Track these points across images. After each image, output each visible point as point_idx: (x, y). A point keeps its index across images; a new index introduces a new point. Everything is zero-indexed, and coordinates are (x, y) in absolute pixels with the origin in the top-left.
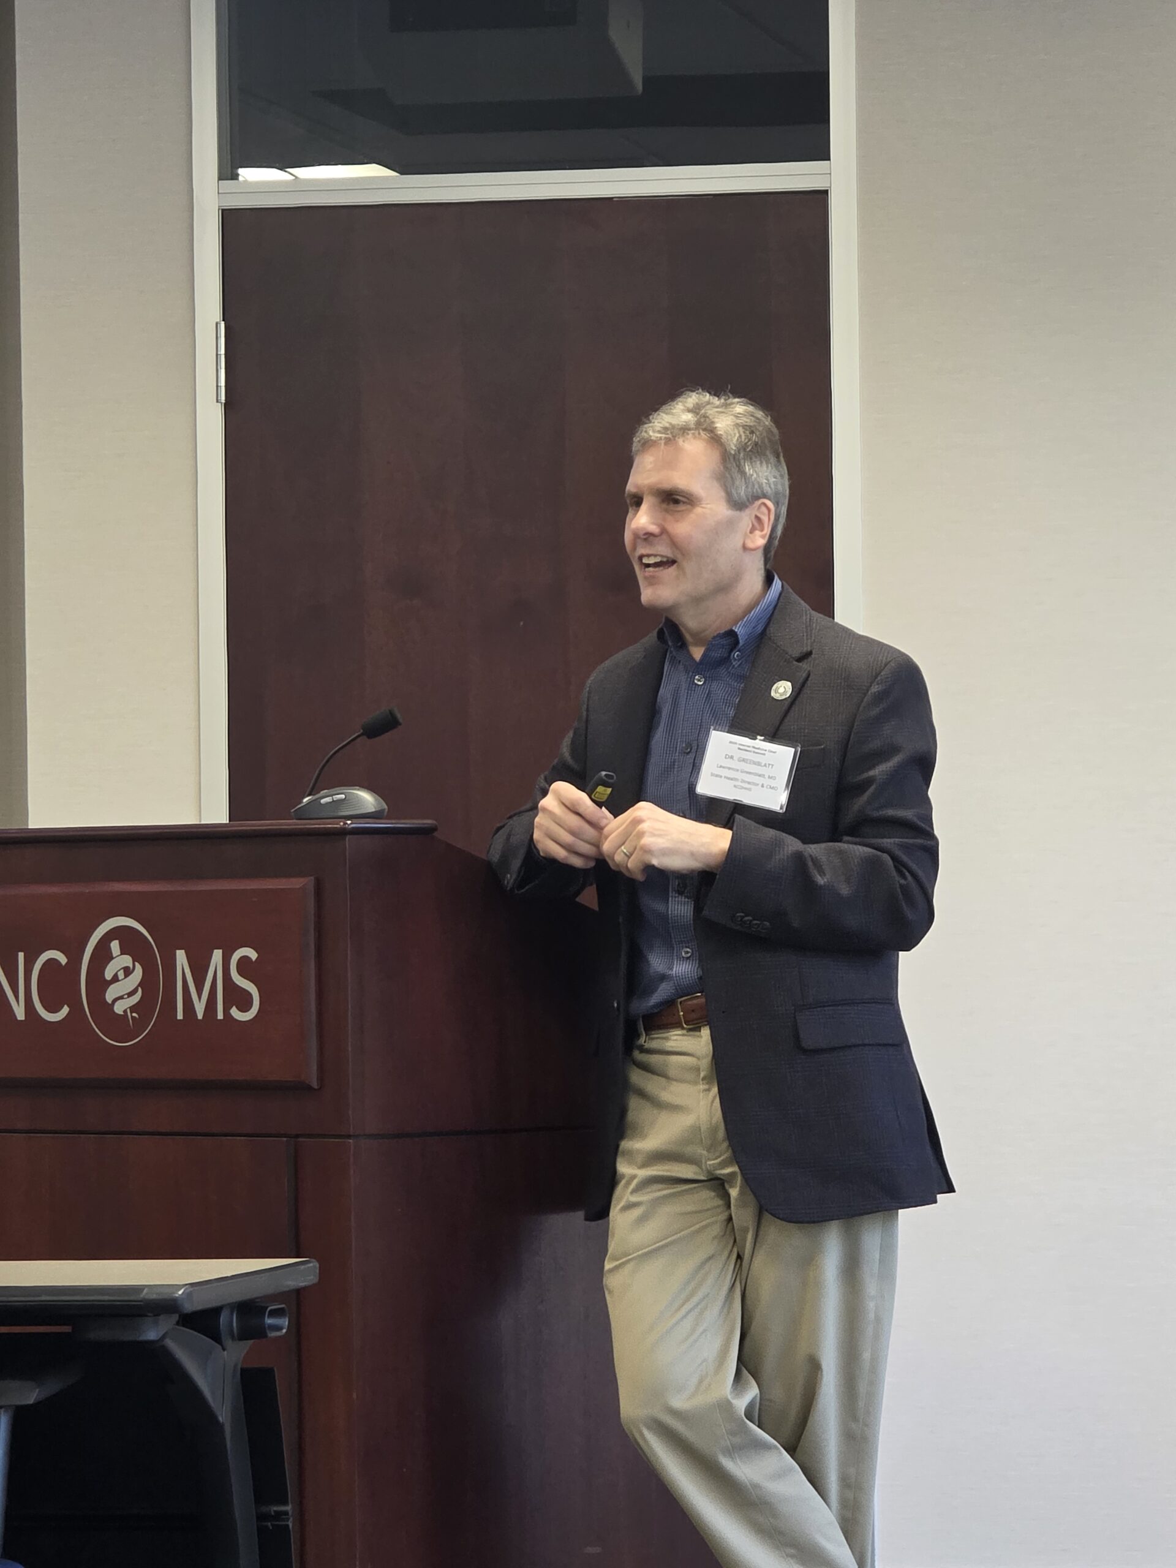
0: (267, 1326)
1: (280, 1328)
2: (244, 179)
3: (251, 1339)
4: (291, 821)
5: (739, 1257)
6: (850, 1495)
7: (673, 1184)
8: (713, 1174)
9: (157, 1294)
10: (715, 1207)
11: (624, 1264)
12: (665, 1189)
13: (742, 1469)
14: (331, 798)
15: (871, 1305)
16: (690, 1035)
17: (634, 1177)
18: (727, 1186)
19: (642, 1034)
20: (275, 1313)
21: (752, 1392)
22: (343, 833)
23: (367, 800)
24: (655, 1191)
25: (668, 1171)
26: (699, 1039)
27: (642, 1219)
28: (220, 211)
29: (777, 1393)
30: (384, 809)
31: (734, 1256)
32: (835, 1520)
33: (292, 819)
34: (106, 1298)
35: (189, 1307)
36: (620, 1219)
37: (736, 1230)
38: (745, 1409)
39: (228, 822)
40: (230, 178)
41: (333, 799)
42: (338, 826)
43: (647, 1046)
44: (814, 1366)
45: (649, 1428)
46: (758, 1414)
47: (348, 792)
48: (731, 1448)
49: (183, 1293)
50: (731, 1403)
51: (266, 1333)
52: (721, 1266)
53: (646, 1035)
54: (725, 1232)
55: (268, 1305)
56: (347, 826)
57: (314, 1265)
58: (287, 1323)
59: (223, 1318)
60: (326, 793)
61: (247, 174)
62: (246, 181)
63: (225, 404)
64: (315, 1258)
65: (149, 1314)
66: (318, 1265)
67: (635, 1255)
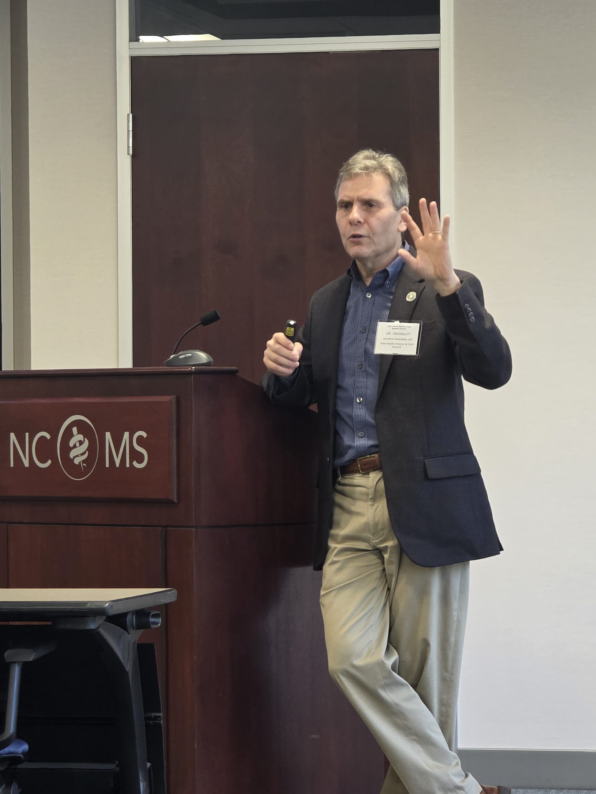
0: (150, 622)
1: (157, 624)
2: (142, 41)
3: (143, 629)
4: (165, 367)
5: (389, 589)
6: (444, 709)
7: (355, 552)
8: (375, 547)
9: (95, 606)
10: (377, 564)
11: (330, 592)
12: (352, 554)
13: (389, 696)
14: (184, 355)
15: (455, 613)
16: (364, 477)
17: (336, 548)
18: (382, 552)
19: (339, 476)
20: (155, 616)
21: (395, 657)
22: (190, 373)
23: (203, 357)
24: (347, 555)
25: (352, 545)
26: (368, 479)
27: (340, 570)
28: (130, 57)
29: (407, 657)
30: (212, 361)
31: (386, 588)
32: (436, 722)
33: (165, 366)
34: (69, 607)
35: (111, 612)
36: (328, 569)
37: (387, 576)
38: (391, 666)
39: (132, 367)
40: (135, 40)
41: (185, 356)
42: (188, 370)
43: (342, 482)
44: (426, 644)
45: (343, 674)
46: (398, 668)
47: (194, 353)
48: (384, 685)
49: (108, 605)
50: (384, 663)
51: (150, 626)
52: (379, 594)
53: (342, 476)
54: (382, 577)
55: (151, 612)
56: (192, 370)
57: (175, 591)
58: (161, 621)
59: (129, 617)
60: (182, 353)
61: (144, 39)
62: (143, 42)
63: (132, 155)
64: (175, 588)
65: (91, 616)
66: (176, 592)
67: (335, 588)
